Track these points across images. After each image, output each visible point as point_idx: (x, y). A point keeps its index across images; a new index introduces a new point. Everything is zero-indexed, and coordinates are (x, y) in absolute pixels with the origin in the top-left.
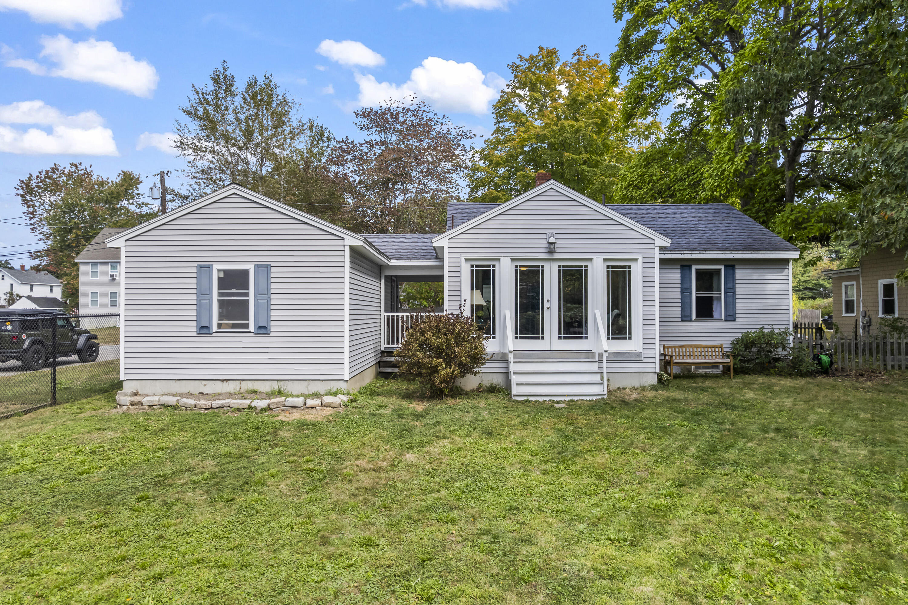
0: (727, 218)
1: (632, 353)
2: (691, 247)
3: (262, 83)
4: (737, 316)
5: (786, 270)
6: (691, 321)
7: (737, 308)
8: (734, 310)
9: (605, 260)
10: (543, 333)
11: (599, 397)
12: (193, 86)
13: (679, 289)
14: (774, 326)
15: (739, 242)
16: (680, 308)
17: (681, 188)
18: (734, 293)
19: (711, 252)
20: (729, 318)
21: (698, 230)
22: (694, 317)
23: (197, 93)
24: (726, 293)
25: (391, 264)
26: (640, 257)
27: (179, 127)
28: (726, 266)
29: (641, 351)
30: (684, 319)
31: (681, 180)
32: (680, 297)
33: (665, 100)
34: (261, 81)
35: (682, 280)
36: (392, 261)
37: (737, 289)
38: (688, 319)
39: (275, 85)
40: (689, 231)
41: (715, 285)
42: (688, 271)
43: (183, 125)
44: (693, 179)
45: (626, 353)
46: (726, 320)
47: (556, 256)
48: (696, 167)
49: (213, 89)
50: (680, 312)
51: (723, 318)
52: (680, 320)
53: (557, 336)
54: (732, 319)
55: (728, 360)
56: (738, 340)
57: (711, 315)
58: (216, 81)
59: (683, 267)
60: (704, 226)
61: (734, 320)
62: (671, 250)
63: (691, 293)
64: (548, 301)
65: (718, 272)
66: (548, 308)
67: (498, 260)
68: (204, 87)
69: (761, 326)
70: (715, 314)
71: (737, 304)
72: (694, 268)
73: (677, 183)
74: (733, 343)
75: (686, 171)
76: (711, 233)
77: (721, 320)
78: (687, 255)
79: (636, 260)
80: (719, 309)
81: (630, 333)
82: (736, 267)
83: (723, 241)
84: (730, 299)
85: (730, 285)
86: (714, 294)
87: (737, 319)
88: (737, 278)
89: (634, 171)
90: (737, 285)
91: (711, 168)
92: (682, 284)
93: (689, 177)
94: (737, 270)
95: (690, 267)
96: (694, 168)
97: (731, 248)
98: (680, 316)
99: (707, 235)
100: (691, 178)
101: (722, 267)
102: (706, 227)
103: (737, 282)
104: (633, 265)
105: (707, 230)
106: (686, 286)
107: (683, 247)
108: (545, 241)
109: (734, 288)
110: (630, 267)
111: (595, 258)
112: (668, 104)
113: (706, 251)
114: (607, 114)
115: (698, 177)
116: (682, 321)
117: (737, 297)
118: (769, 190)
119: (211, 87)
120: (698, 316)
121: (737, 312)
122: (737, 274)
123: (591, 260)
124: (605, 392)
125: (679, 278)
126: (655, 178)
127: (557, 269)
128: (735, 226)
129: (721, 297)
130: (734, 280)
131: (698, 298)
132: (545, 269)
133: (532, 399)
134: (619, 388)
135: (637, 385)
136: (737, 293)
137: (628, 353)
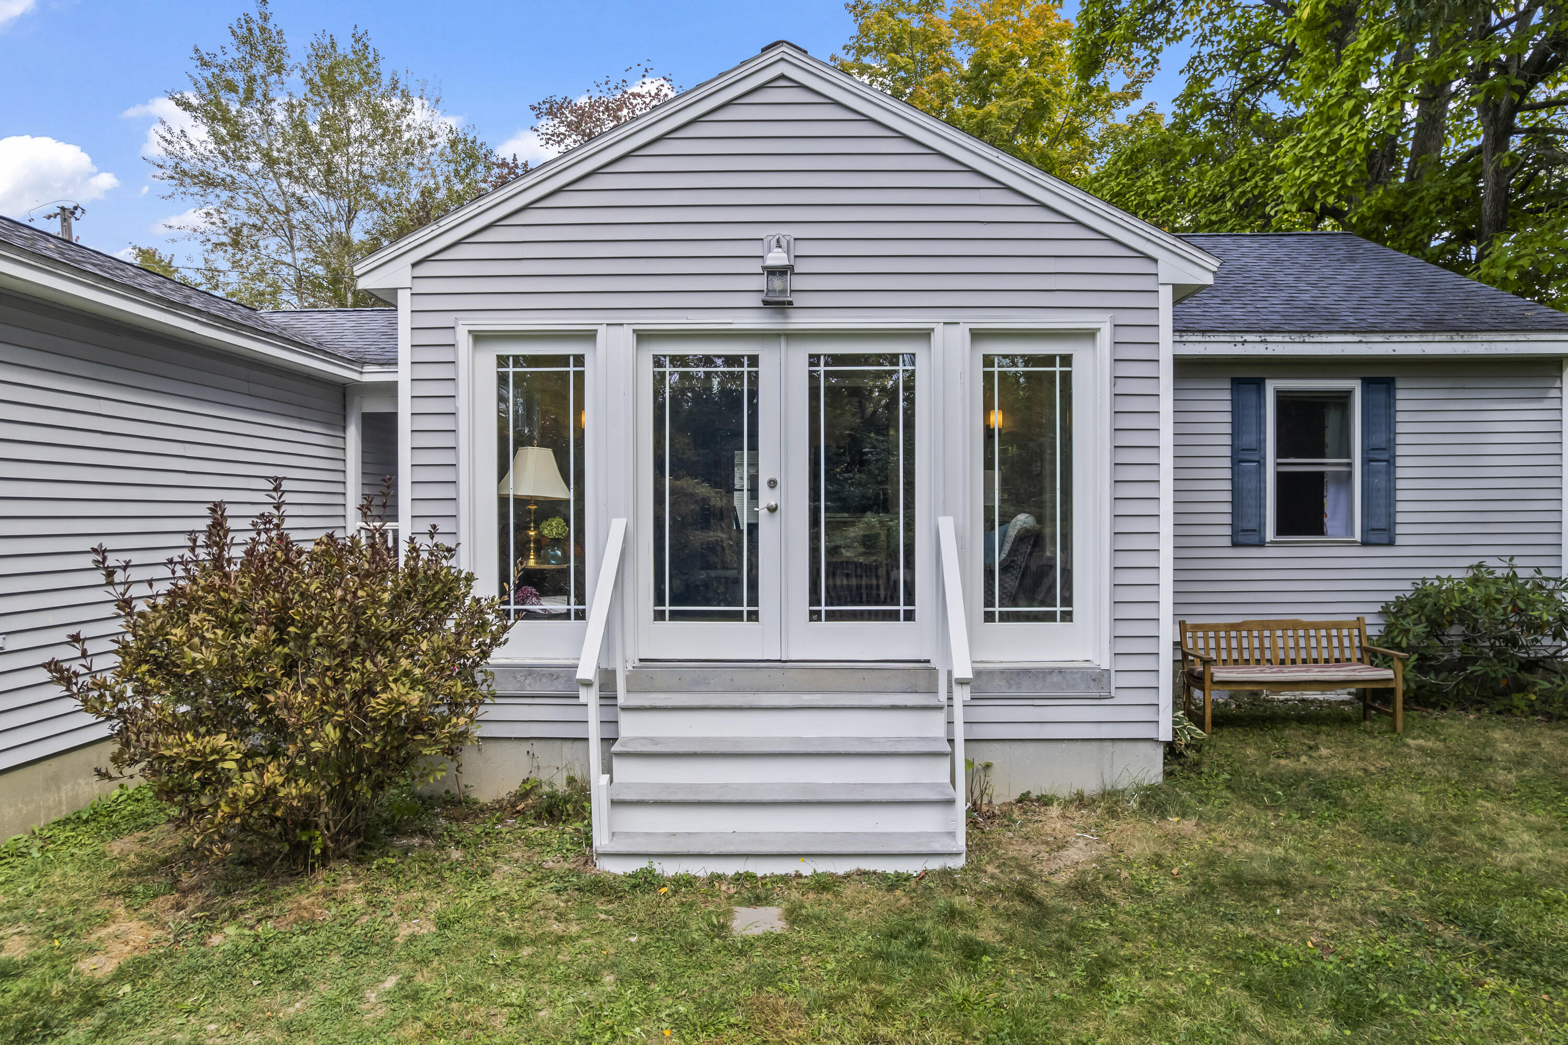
0: (1352, 260)
1: (1073, 671)
2: (1264, 325)
3: (349, 51)
4: (1399, 529)
5: (1554, 393)
6: (1261, 544)
7: (1400, 507)
8: (1391, 514)
9: (977, 335)
10: (753, 601)
11: (935, 865)
12: (197, 50)
13: (1227, 451)
14: (1516, 562)
15: (1405, 313)
16: (1228, 508)
17: (1214, 218)
18: (1391, 462)
19: (1324, 338)
20: (1373, 538)
21: (1275, 287)
22: (1270, 533)
23: (205, 64)
24: (1366, 461)
25: (366, 378)
26: (1104, 324)
27: (168, 137)
28: (1367, 383)
29: (1104, 662)
30: (1242, 539)
31: (1215, 199)
32: (1228, 474)
33: (1176, 30)
34: (345, 47)
35: (1236, 423)
36: (367, 368)
37: (1400, 451)
38: (1255, 539)
39: (376, 55)
40: (1250, 287)
41: (1330, 437)
42: (1253, 397)
43: (177, 131)
44: (1244, 193)
45: (1051, 671)
46: (1365, 544)
47: (799, 321)
48: (1251, 165)
49: (238, 56)
50: (1228, 519)
51: (1358, 537)
52: (1227, 542)
53: (806, 608)
54: (1384, 538)
55: (1389, 674)
56: (1400, 604)
57: (1319, 529)
58: (246, 40)
59: (1238, 384)
60: (1291, 278)
61: (1391, 543)
62: (1204, 332)
63: (1261, 463)
64: (772, 484)
65: (1344, 398)
66: (772, 510)
67: (590, 336)
68: (220, 53)
69: (1475, 562)
70: (1331, 523)
71: (1400, 495)
72: (1271, 387)
73: (1205, 206)
74: (1385, 612)
75: (1226, 176)
76: (1315, 292)
77: (1352, 544)
78: (1253, 346)
79: (1090, 335)
80: (1342, 509)
81: (1067, 600)
82: (1399, 384)
83: (1354, 310)
84: (1379, 481)
85: (1379, 439)
86: (1329, 465)
87: (1399, 540)
88: (1400, 417)
89: (1103, 186)
90: (1400, 439)
91: (1300, 141)
92: (1234, 435)
93: (1233, 189)
94: (1400, 395)
95: (1259, 384)
96: (1246, 166)
97: (1387, 326)
98: (1228, 531)
99: (1306, 297)
100: (1239, 190)
101: (1356, 386)
102: (1298, 279)
103: (1400, 428)
104: (1081, 354)
105: (1302, 286)
106: (1249, 440)
107: (1241, 325)
108: (756, 267)
109: (1390, 445)
110: (1067, 360)
111: (939, 329)
112: (1181, 37)
113: (1309, 332)
114: (1048, 91)
115: (1256, 186)
116: (1235, 545)
117: (1400, 473)
118: (1439, 212)
119: (234, 53)
120: (1280, 531)
121: (1400, 518)
122: (1400, 406)
123: (925, 335)
124: (960, 843)
125: (1228, 418)
126: (1150, 197)
127: (805, 369)
128: (1380, 276)
129: (1350, 475)
130: (1390, 424)
131: (1282, 479)
132: (763, 369)
133: (669, 869)
134: (1024, 799)
135: (1091, 787)
136: (1399, 462)
137: (1061, 671)
